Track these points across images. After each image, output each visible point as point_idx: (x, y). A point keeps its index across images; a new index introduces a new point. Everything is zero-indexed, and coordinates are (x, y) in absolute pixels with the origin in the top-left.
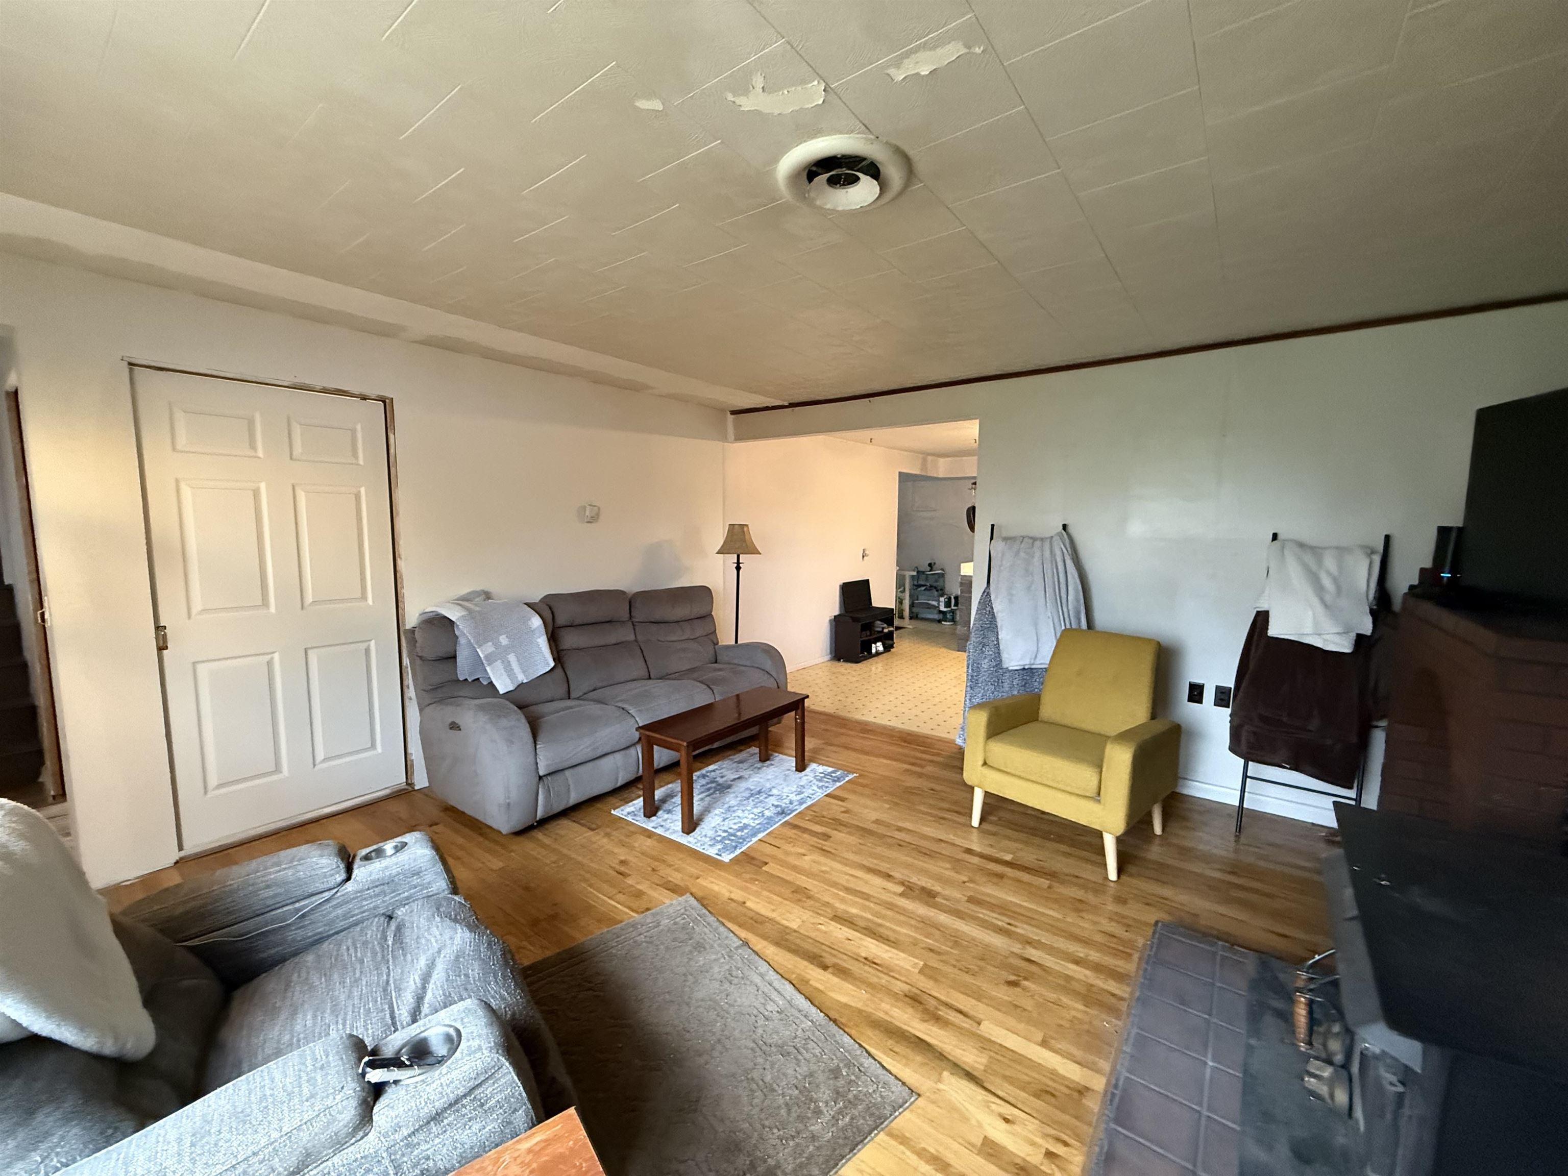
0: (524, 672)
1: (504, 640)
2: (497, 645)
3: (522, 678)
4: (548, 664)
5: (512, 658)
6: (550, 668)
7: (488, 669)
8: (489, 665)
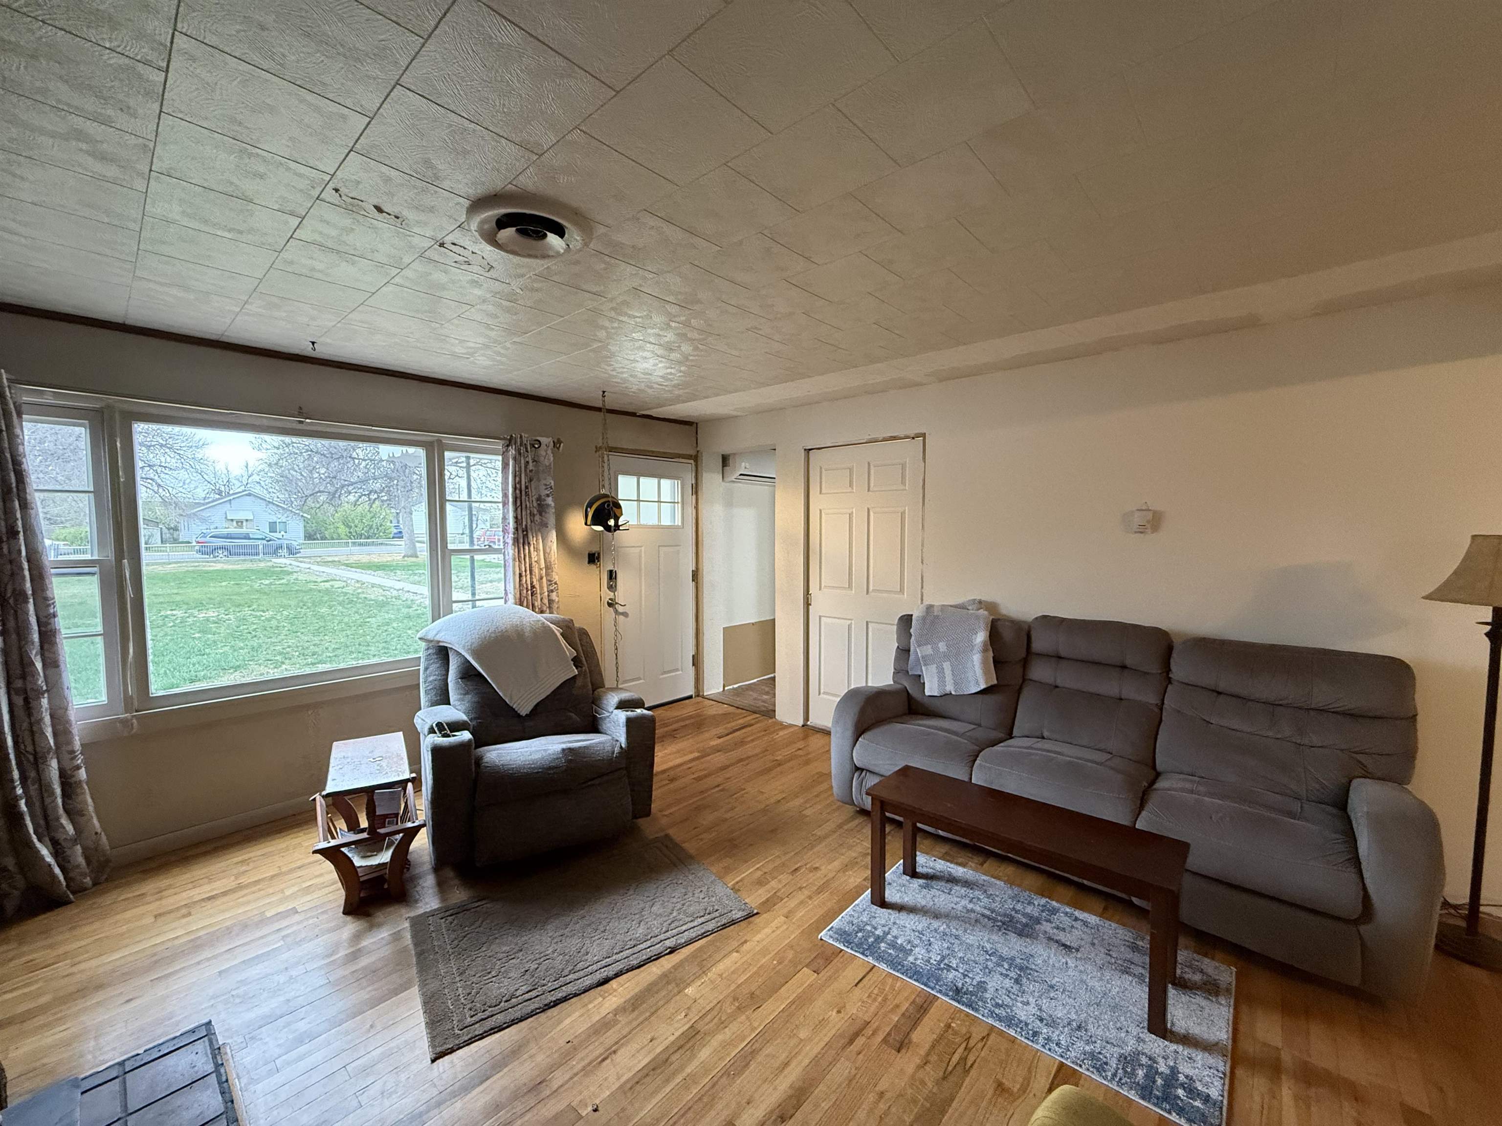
0: (956, 684)
1: (942, 646)
2: (936, 649)
3: (950, 688)
4: (977, 683)
5: (947, 666)
6: (979, 689)
7: (923, 668)
8: (925, 665)
